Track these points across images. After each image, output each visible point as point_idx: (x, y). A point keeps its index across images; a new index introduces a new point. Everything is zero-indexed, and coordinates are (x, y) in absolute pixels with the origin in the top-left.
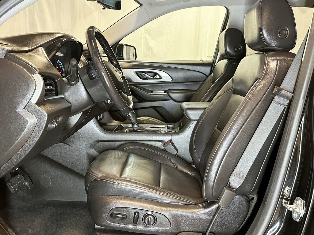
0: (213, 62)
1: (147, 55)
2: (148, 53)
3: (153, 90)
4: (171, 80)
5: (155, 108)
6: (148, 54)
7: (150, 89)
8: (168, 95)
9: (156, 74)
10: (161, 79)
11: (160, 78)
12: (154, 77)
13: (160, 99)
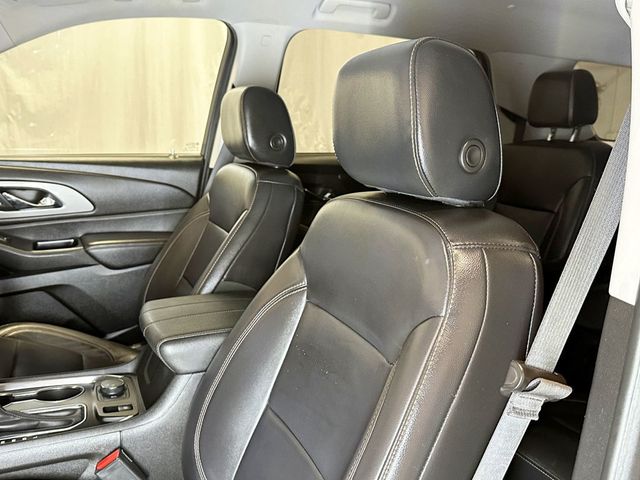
0: (204, 160)
1: (10, 117)
2: (13, 112)
3: (37, 239)
4: (93, 208)
5: (48, 290)
6: (12, 115)
7: (31, 237)
8: (87, 252)
9: (42, 194)
10: (60, 207)
11: (58, 205)
12: (37, 201)
13: (63, 265)
